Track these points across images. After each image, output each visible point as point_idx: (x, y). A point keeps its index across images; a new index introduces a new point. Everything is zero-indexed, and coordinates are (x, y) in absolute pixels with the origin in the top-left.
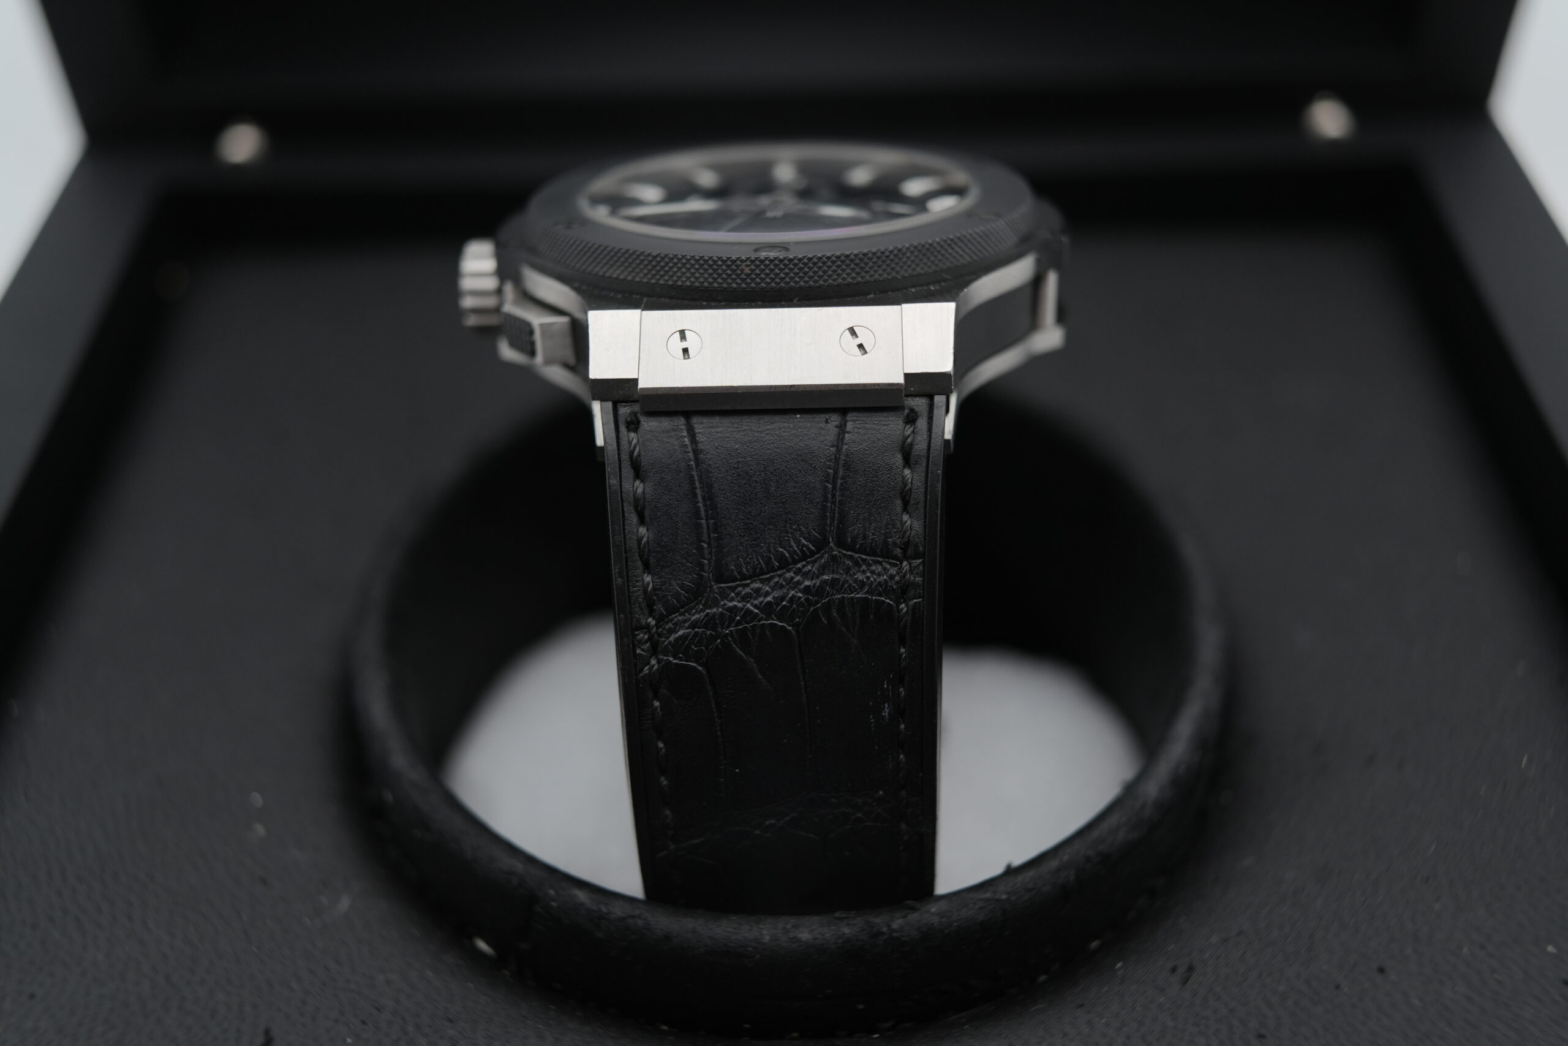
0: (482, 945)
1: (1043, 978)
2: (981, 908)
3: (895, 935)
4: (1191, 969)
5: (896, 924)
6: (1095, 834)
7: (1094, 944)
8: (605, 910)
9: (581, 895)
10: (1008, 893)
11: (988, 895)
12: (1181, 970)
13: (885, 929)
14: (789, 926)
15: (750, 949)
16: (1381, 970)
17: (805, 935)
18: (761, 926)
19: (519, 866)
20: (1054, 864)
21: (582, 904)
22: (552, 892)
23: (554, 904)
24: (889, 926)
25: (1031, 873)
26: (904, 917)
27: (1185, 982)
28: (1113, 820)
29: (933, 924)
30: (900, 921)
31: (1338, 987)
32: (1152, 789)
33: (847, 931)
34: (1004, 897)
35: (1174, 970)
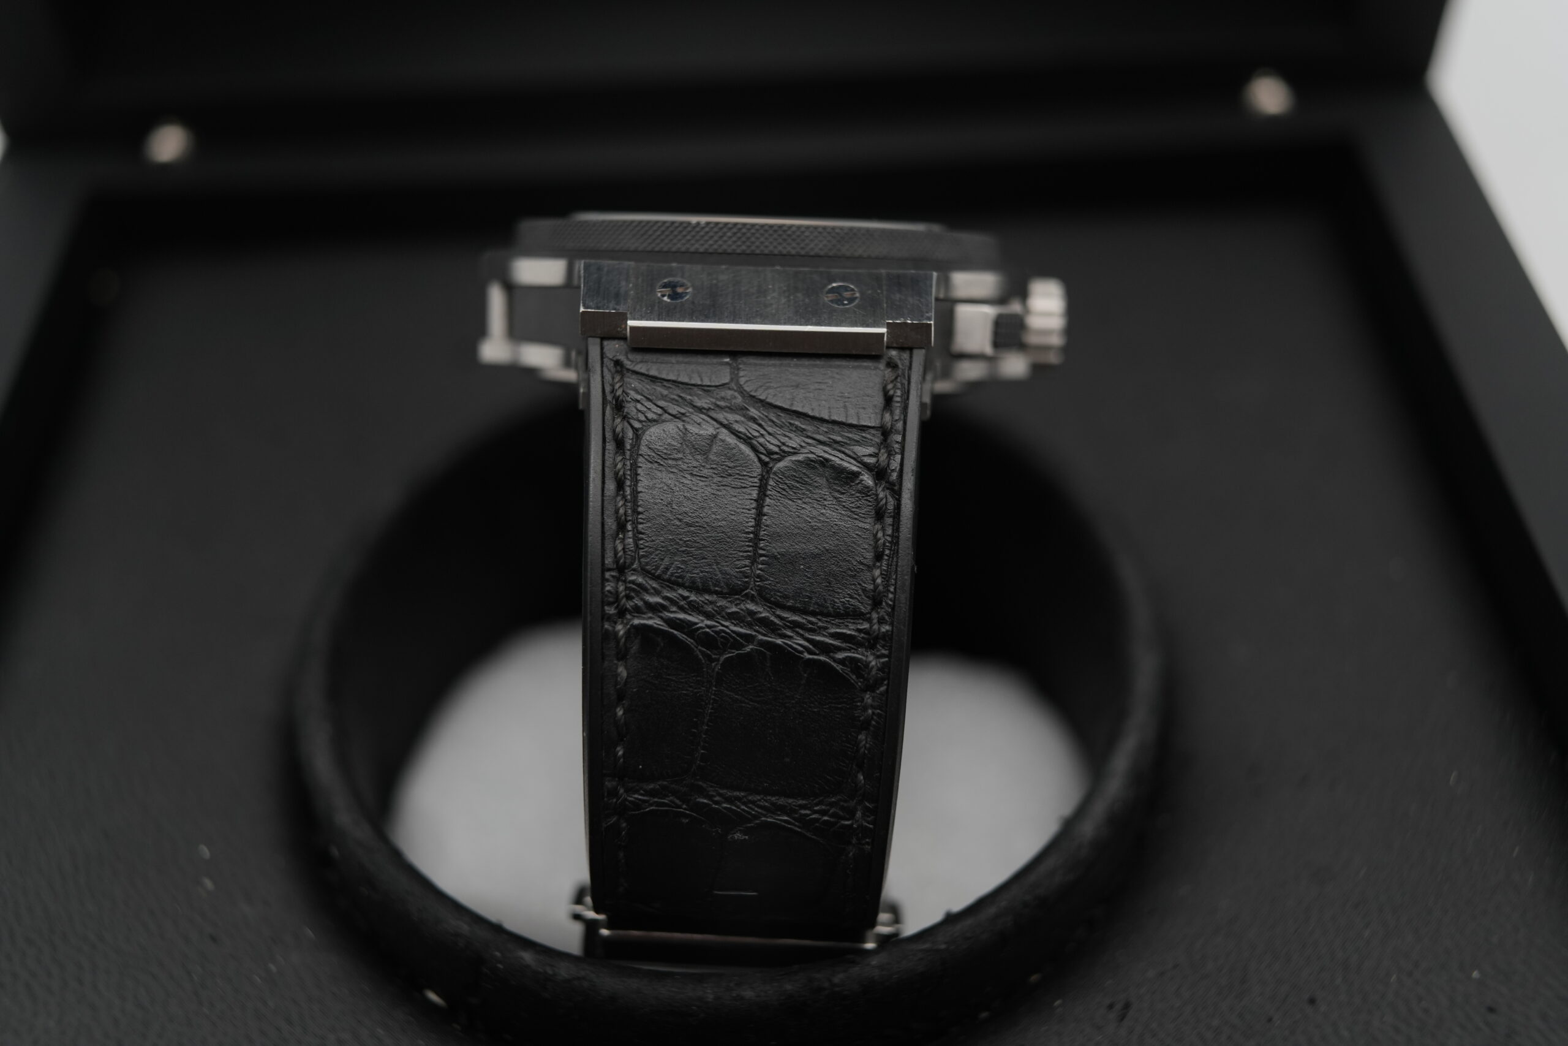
0: (433, 996)
1: (984, 1015)
3: (837, 989)
4: (1127, 1006)
5: (836, 980)
7: (1034, 978)
8: (550, 972)
9: (527, 957)
10: (946, 943)
11: (927, 946)
12: (1118, 1007)
13: (826, 985)
14: (732, 985)
15: (694, 1008)
16: (1312, 1001)
17: (748, 994)
18: (705, 985)
19: (465, 928)
20: (992, 911)
21: (528, 966)
22: (498, 954)
23: (500, 966)
24: (830, 981)
25: (969, 922)
27: (1122, 1018)
28: (1050, 863)
30: (838, 976)
31: (1270, 1020)
33: (788, 987)
34: (943, 947)
35: (1111, 1007)
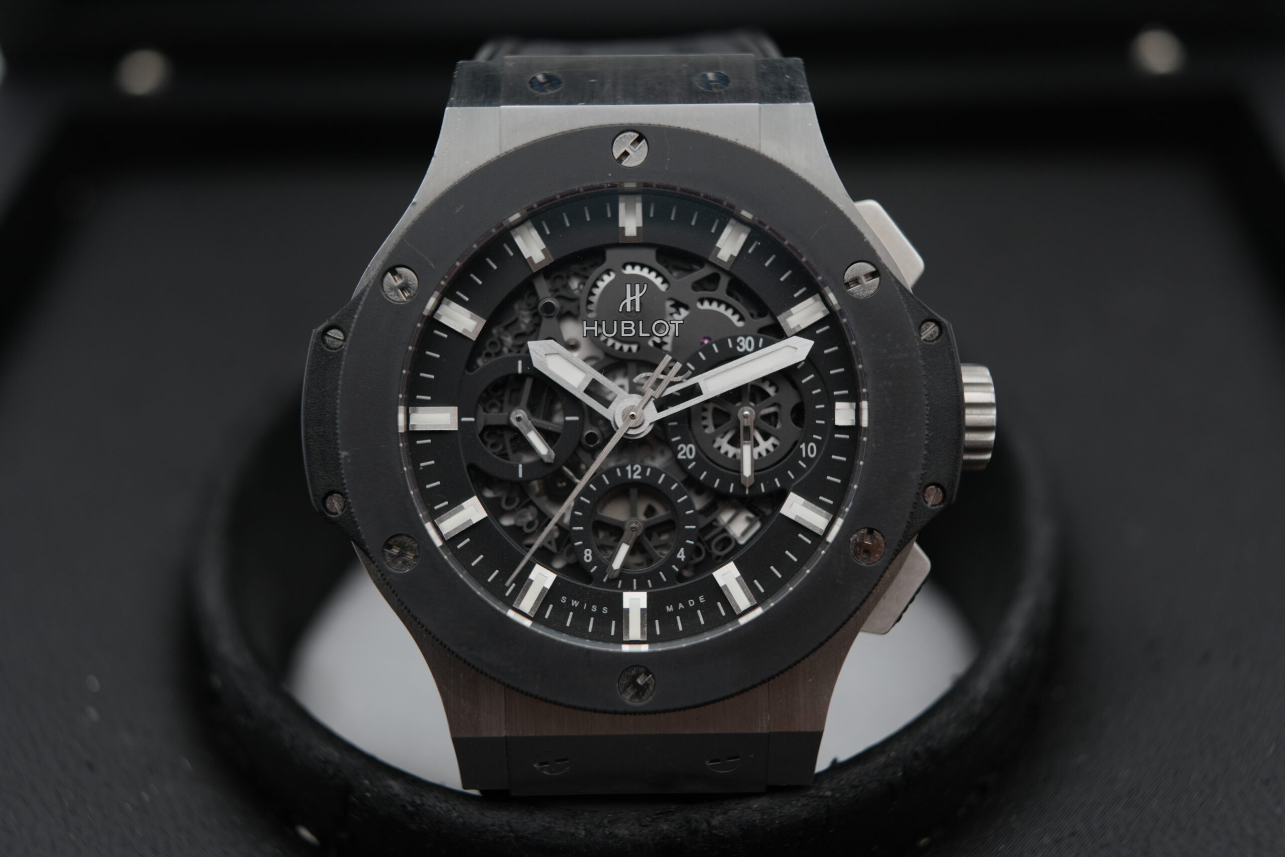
0: (305, 833)
2: (804, 805)
3: (714, 832)
5: (716, 820)
6: (924, 730)
7: (923, 842)
8: (418, 802)
9: (396, 786)
10: (832, 790)
11: (812, 792)
13: (704, 826)
17: (622, 831)
19: (335, 754)
20: (882, 760)
21: (397, 795)
22: (367, 782)
23: (368, 795)
24: (708, 823)
25: (856, 770)
26: (725, 813)
29: (755, 821)
30: (720, 818)
32: (982, 685)
33: (665, 827)
34: (828, 793)
